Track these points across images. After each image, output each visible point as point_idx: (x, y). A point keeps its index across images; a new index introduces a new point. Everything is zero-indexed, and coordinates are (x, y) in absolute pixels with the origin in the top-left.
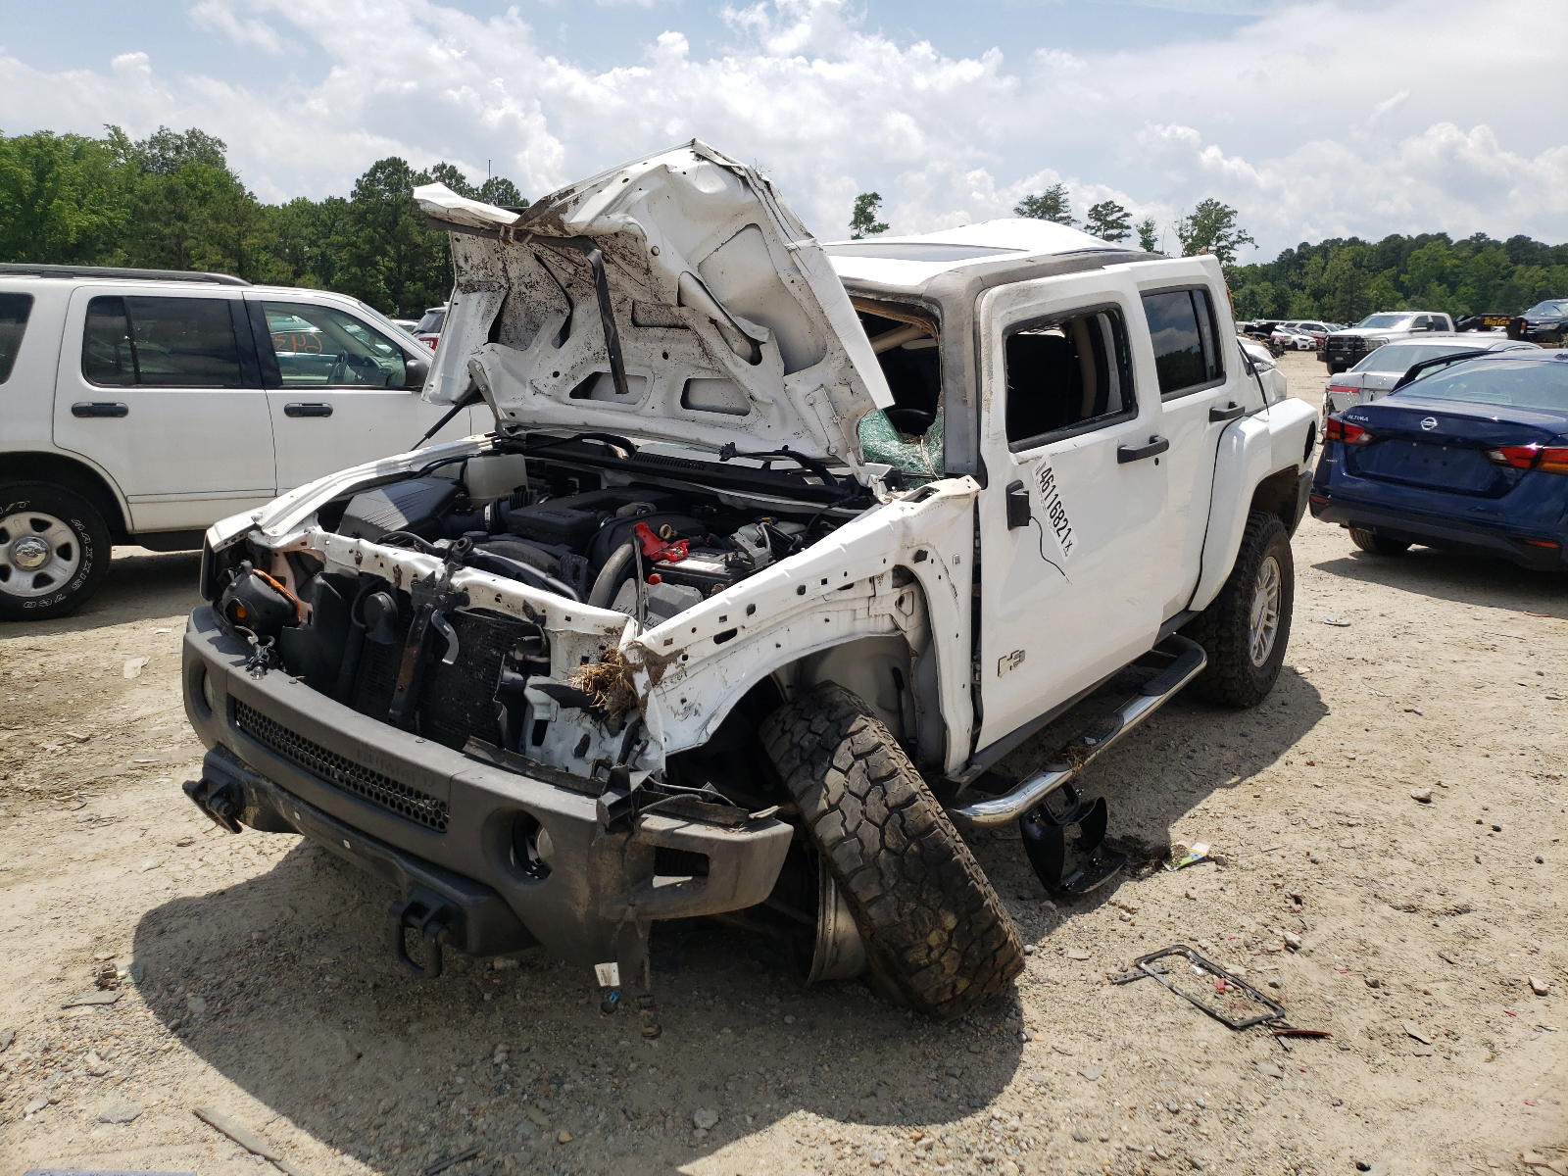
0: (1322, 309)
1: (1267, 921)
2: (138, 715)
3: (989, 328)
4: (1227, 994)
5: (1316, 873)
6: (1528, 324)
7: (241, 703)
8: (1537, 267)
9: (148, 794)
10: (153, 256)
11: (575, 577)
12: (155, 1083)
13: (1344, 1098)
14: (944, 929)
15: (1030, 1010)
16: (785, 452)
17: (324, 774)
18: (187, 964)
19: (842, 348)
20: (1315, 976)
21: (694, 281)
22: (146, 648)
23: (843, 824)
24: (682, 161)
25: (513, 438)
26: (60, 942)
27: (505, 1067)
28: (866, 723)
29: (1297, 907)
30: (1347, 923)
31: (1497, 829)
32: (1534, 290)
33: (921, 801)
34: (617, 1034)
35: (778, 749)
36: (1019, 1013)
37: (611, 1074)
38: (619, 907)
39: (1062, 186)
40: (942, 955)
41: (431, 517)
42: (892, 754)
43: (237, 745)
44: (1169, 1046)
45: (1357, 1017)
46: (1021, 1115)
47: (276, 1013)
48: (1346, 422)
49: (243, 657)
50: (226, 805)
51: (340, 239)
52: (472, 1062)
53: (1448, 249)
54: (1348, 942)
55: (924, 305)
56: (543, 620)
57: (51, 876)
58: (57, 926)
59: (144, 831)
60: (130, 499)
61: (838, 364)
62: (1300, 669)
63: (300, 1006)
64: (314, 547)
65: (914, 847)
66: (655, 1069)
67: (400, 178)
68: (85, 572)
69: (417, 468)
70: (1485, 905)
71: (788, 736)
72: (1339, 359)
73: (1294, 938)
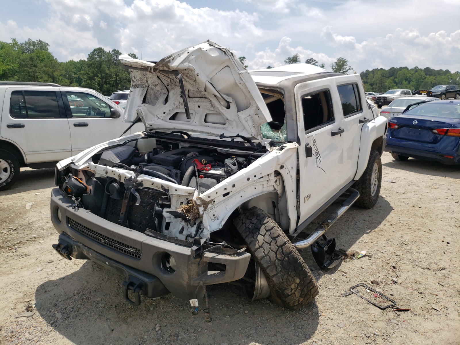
0: (373, 89)
1: (386, 274)
2: (31, 221)
3: (297, 97)
4: (378, 298)
5: (398, 259)
6: (432, 92)
7: (71, 219)
8: (432, 76)
9: (37, 246)
10: (26, 78)
11: (176, 176)
12: (48, 342)
13: (418, 330)
14: (296, 283)
15: (320, 306)
16: (238, 136)
17: (99, 241)
18: (55, 302)
19: (256, 103)
20: (403, 291)
21: (210, 83)
22: (32, 199)
23: (264, 252)
24: (205, 47)
25: (151, 133)
26: (13, 296)
27: (159, 332)
28: (269, 220)
29: (394, 270)
30: (410, 274)
31: (449, 243)
32: (432, 83)
33: (287, 244)
34: (194, 319)
35: (241, 229)
36: (317, 307)
37: (193, 332)
38: (198, 281)
39: (298, 54)
40: (295, 291)
41: (128, 158)
42: (278, 230)
43: (69, 232)
44: (363, 316)
45: (417, 304)
46: (322, 340)
47: (84, 317)
48: (390, 122)
49: (70, 204)
50: (67, 251)
51: (84, 72)
52: (149, 331)
53: (408, 71)
54: (411, 280)
55: (279, 90)
56: (168, 191)
57: (8, 274)
58: (12, 291)
59: (37, 258)
60: (26, 153)
61: (255, 108)
62: (383, 196)
63: (92, 314)
64: (91, 169)
65: (286, 258)
66: (207, 330)
67: (102, 54)
68: (12, 176)
69: (122, 143)
70: (449, 267)
71: (244, 225)
72: (380, 103)
73: (395, 280)
